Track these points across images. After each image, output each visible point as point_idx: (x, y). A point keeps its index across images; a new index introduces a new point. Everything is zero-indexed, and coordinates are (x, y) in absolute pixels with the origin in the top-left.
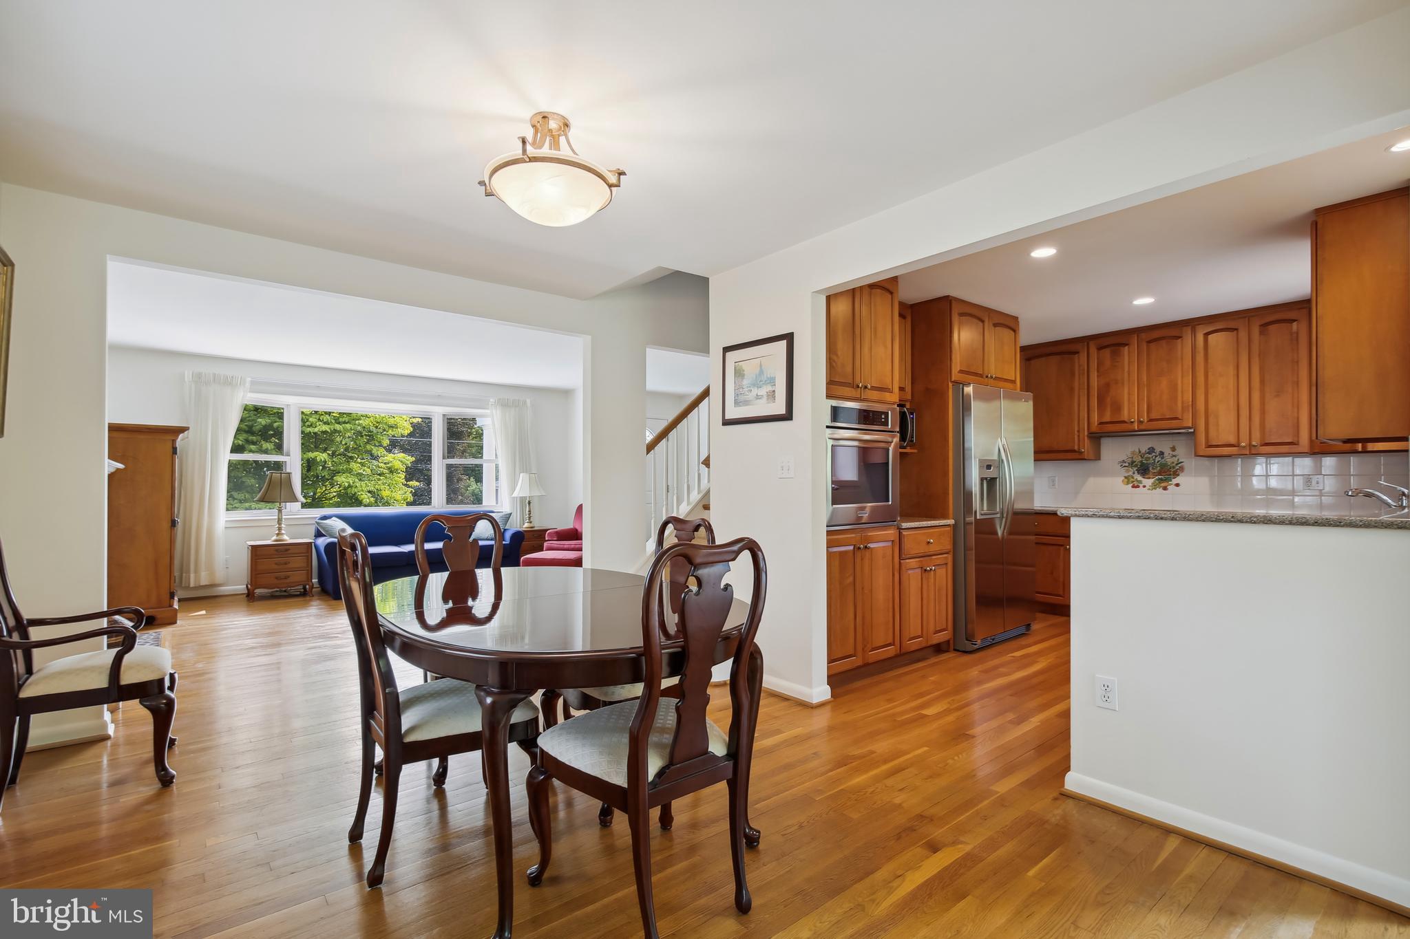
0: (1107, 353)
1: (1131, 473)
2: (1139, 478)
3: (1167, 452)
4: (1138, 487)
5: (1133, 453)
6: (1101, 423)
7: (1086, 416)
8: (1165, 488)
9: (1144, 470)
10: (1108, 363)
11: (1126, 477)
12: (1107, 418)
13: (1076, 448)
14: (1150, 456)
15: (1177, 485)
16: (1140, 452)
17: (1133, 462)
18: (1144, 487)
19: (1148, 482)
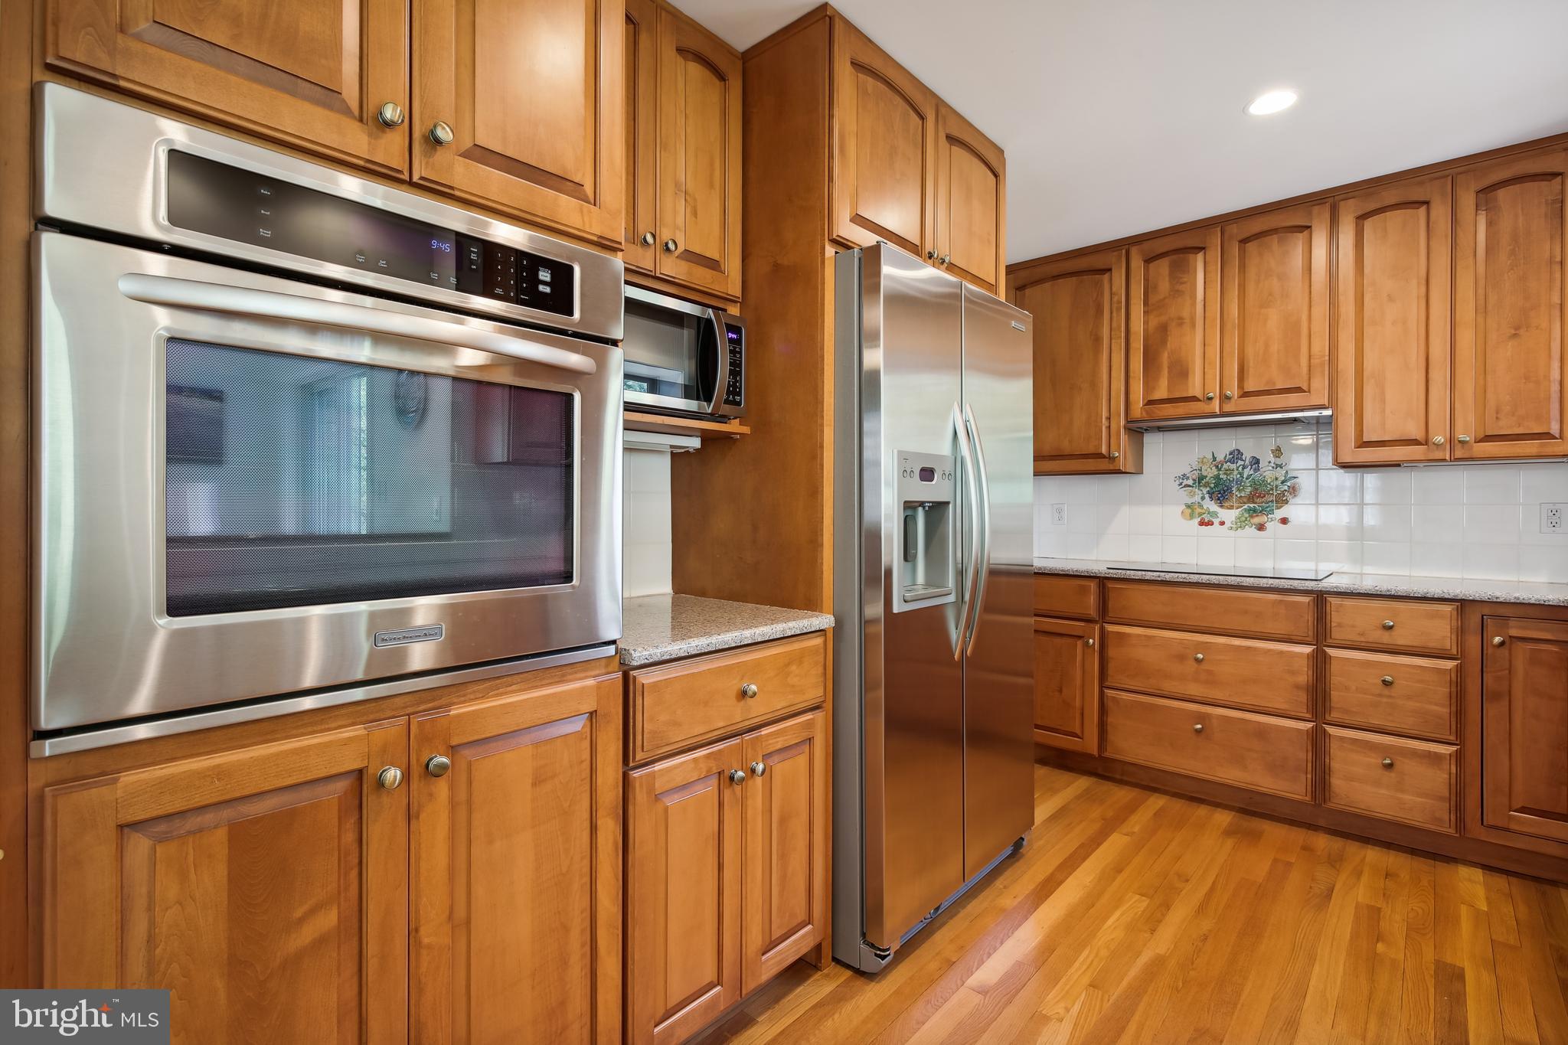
0: (1163, 267)
1: (1197, 498)
2: (1213, 507)
3: (1267, 458)
4: (1211, 523)
5: (1202, 461)
6: (1150, 403)
7: (1123, 389)
8: (1261, 527)
9: (1221, 493)
10: (1164, 286)
11: (1188, 506)
12: (1161, 392)
13: (1104, 450)
14: (1233, 466)
15: (1284, 521)
16: (1214, 459)
17: (1201, 478)
18: (1222, 523)
19: (1229, 515)
